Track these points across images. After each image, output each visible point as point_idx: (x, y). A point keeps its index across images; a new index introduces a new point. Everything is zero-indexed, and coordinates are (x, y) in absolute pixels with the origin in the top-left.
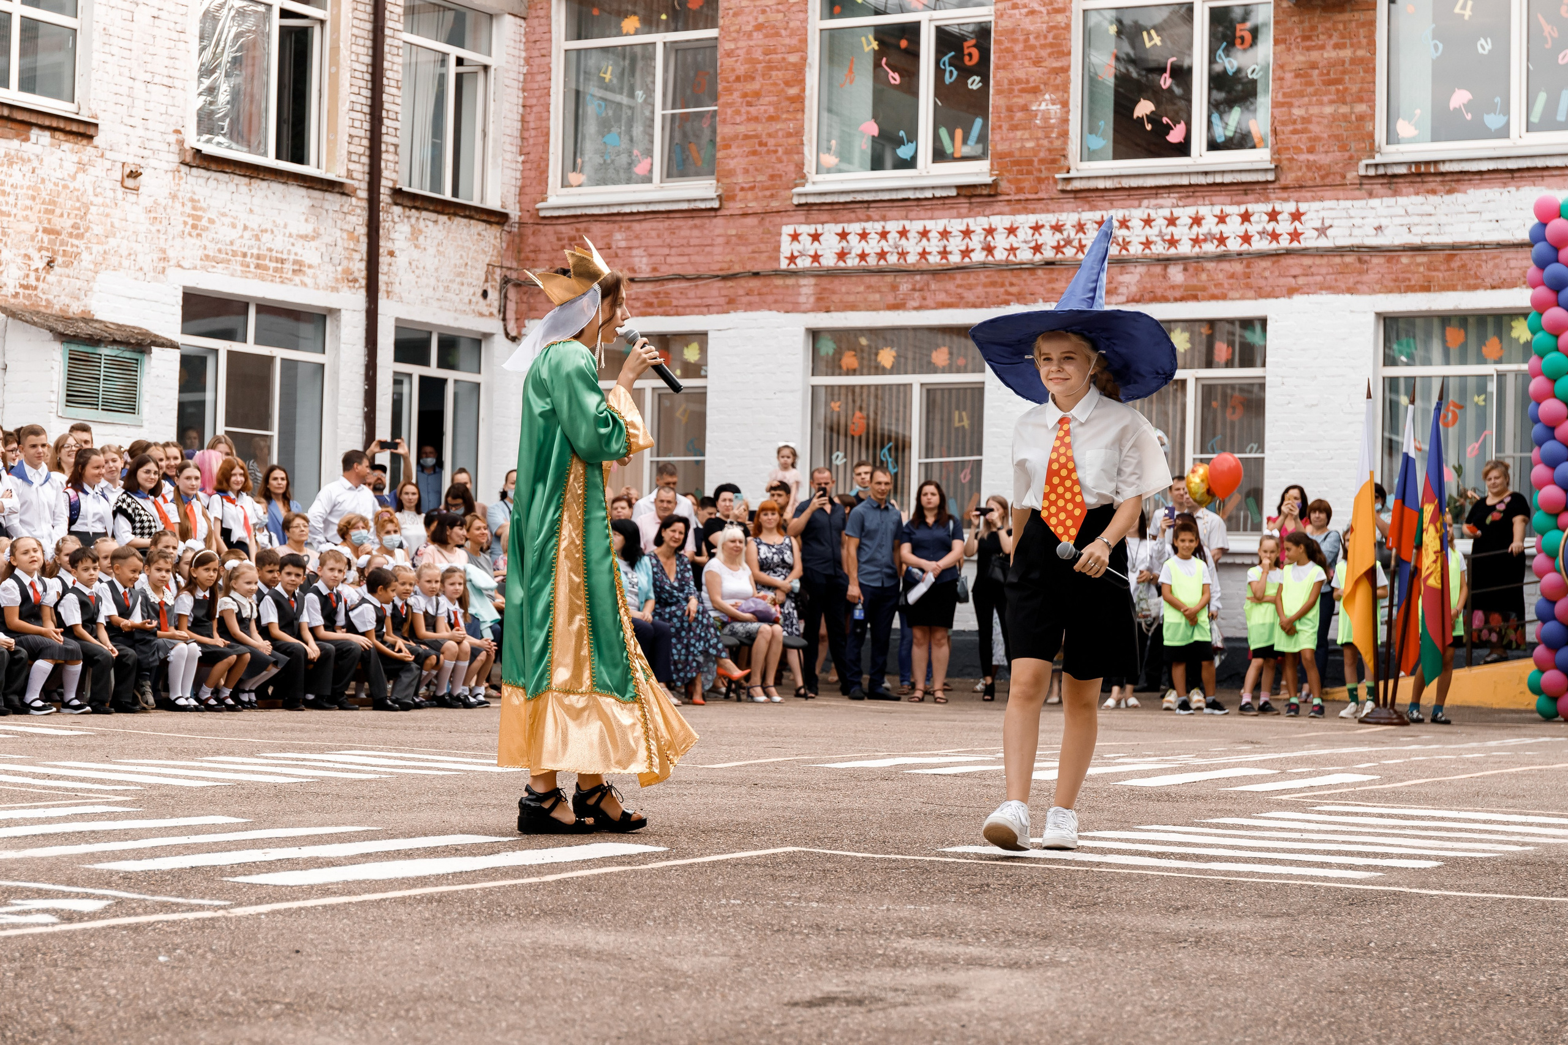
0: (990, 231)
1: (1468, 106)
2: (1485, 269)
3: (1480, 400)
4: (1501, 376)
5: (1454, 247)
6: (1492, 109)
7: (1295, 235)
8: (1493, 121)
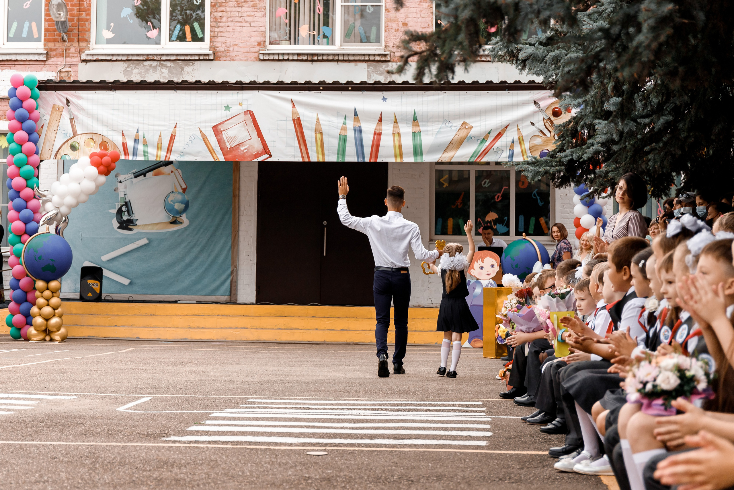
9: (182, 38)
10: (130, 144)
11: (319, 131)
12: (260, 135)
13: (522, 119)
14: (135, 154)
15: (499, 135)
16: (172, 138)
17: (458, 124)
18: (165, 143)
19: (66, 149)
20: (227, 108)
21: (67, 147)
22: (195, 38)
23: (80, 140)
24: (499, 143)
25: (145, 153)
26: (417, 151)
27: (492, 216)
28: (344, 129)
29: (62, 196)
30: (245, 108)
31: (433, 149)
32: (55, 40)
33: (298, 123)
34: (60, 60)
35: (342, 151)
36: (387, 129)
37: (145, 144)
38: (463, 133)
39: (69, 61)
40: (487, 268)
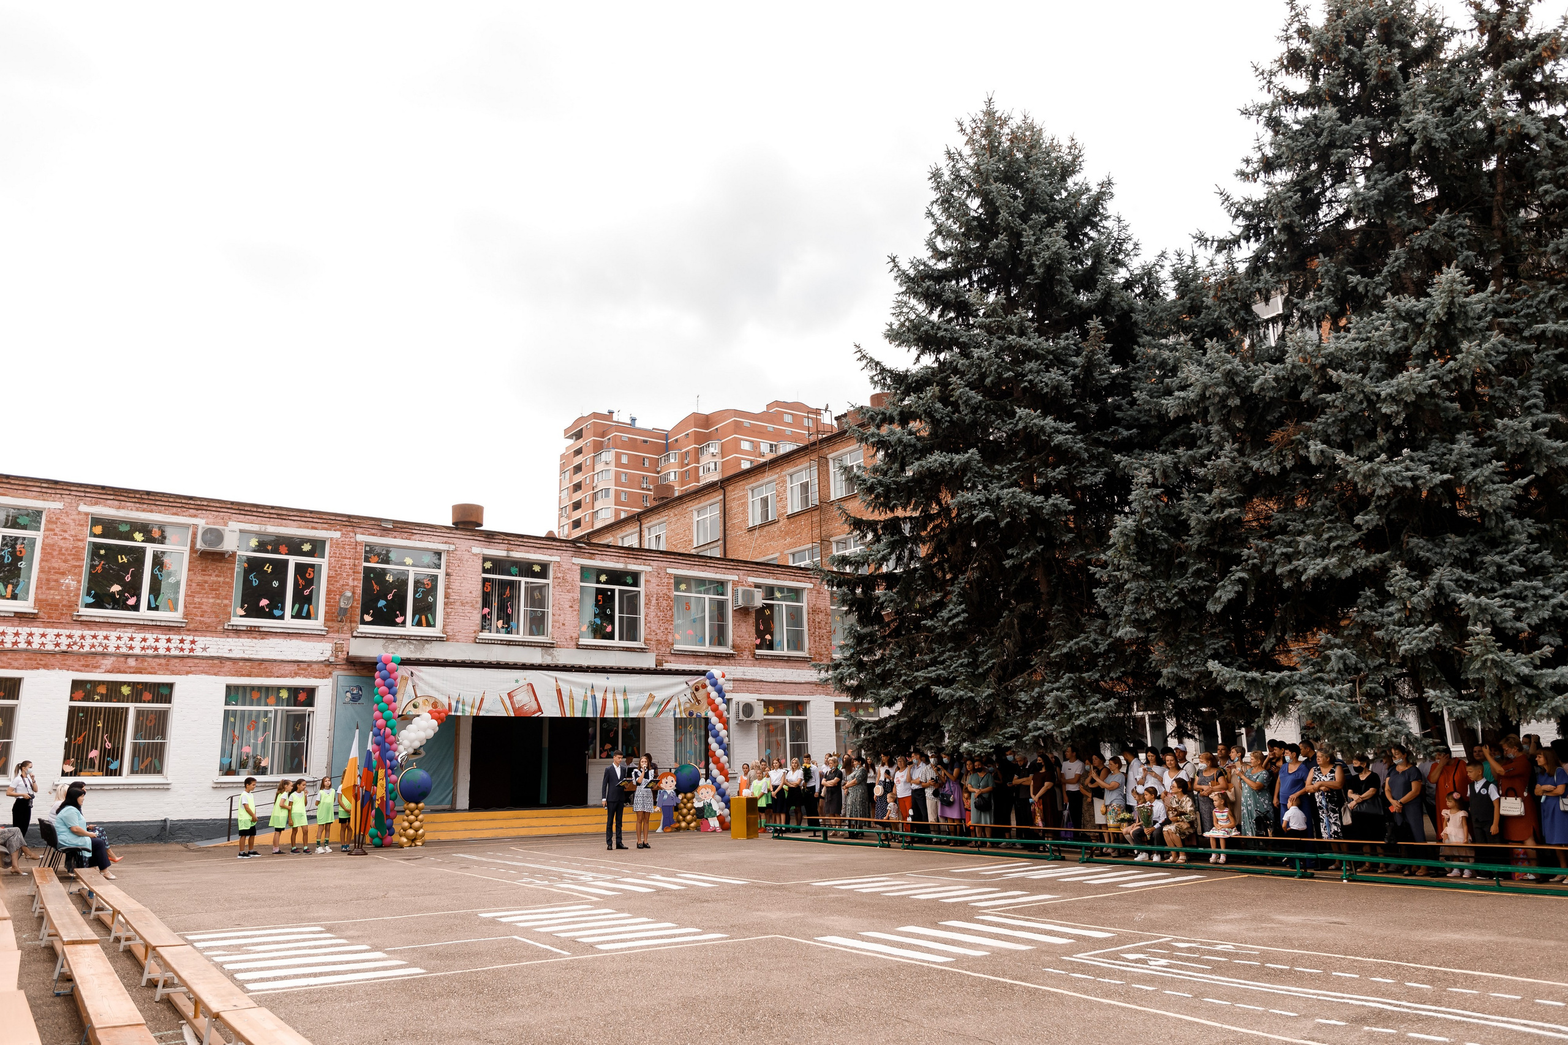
0: (31, 635)
1: (267, 606)
2: (275, 670)
3: (265, 720)
4: (276, 711)
5: (263, 660)
6: (277, 608)
7: (192, 650)
8: (277, 613)
9: (419, 624)
10: (454, 704)
11: (571, 697)
12: (536, 699)
13: (680, 692)
14: (456, 711)
15: (669, 702)
16: (482, 700)
17: (647, 694)
18: (477, 704)
19: (410, 708)
20: (517, 681)
21: (411, 704)
22: (429, 625)
23: (420, 701)
24: (668, 707)
25: (463, 711)
26: (626, 711)
27: (608, 746)
28: (586, 696)
29: (412, 741)
30: (528, 681)
31: (634, 710)
32: (333, 620)
33: (559, 692)
34: (336, 635)
35: (584, 711)
36: (609, 697)
37: (464, 704)
38: (650, 700)
39: (342, 636)
40: (669, 782)
